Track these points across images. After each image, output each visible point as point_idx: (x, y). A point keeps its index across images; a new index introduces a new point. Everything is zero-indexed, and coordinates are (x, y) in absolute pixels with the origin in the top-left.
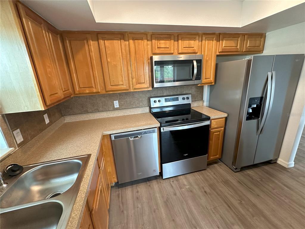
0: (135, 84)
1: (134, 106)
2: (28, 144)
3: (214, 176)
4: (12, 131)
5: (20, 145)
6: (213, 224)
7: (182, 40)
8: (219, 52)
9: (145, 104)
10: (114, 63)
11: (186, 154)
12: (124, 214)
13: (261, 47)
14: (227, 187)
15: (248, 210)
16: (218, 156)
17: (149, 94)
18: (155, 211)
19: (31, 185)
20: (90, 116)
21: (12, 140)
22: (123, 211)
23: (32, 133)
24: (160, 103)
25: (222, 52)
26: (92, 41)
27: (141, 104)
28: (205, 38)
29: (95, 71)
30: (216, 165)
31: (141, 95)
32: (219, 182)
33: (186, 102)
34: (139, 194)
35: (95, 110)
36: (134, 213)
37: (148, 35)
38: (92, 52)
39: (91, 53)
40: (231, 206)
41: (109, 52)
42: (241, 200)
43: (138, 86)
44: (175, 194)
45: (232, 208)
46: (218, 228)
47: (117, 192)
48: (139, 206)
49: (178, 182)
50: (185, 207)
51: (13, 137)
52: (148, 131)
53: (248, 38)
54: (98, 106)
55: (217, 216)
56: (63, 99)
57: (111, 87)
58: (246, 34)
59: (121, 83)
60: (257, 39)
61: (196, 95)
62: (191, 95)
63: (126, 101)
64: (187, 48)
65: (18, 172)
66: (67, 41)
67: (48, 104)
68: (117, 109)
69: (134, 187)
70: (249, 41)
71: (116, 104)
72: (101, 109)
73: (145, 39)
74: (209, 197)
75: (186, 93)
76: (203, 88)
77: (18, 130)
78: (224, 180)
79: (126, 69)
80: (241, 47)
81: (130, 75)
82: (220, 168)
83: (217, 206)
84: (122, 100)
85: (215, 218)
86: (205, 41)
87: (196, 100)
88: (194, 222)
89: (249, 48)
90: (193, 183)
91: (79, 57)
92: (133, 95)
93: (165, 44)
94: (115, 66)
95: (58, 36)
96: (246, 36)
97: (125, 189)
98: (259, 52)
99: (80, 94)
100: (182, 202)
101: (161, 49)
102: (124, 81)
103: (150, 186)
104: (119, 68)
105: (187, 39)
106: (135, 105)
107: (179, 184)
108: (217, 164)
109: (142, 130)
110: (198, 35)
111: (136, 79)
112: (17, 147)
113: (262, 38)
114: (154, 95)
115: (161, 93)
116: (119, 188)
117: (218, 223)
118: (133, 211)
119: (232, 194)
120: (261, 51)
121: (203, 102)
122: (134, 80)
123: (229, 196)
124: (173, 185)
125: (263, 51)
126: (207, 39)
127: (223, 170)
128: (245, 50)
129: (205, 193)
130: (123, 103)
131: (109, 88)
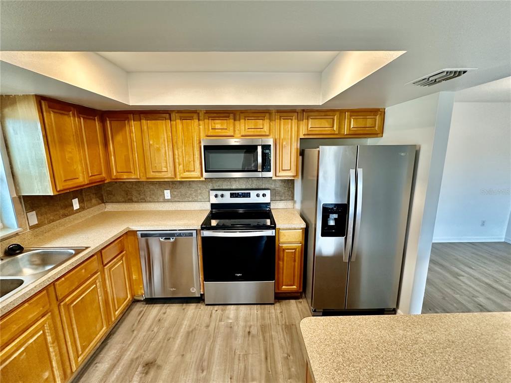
0: (182, 171)
1: (190, 199)
2: (42, 228)
3: (279, 316)
4: (26, 213)
5: (32, 228)
6: (228, 372)
7: (245, 120)
8: (304, 135)
9: (205, 198)
10: (158, 146)
11: (239, 275)
12: (133, 333)
13: (376, 128)
14: (285, 333)
15: (289, 369)
16: (295, 287)
17: (211, 185)
18: (169, 340)
19: (25, 266)
20: (135, 207)
21: (24, 221)
22: (133, 331)
23: (52, 218)
24: (223, 198)
25: (308, 135)
26: (134, 121)
27: (199, 197)
28: (279, 116)
29: (135, 154)
30: (293, 301)
31: (200, 186)
32: (279, 324)
33: (261, 200)
34: (165, 316)
35: (141, 199)
36: (144, 336)
37: (200, 114)
38: (132, 132)
39: (132, 135)
40: (269, 358)
41: (151, 134)
42: (291, 355)
43: (187, 174)
44: (208, 326)
45: (269, 360)
46: (231, 378)
47: (142, 309)
48: (156, 330)
49: (222, 313)
50: (209, 343)
51: (26, 218)
52: (185, 233)
53: (351, 116)
54: (145, 195)
55: (240, 365)
56: (87, 184)
57: (152, 173)
58: (348, 111)
59: (164, 169)
60: (368, 117)
61: (282, 192)
62: (269, 191)
63: (180, 192)
64: (253, 130)
65: (18, 252)
66: (108, 122)
67: (58, 189)
68: (168, 201)
69: (164, 307)
70: (352, 120)
71: (167, 194)
72: (148, 198)
73: (195, 119)
74: (248, 340)
75: (266, 188)
76: (294, 183)
77: (34, 212)
78: (287, 324)
79: (171, 153)
80: (340, 128)
81: (177, 161)
82: (297, 305)
83: (251, 353)
84: (176, 190)
85: (236, 367)
86: (279, 121)
87: (283, 198)
88: (205, 364)
89: (353, 129)
90: (241, 318)
91: (119, 138)
92: (190, 184)
93: (222, 124)
94: (158, 150)
95: (96, 118)
96: (346, 113)
97: (153, 307)
98: (376, 136)
99: (117, 179)
100: (209, 338)
101: (217, 130)
102: (168, 167)
103: (184, 309)
104: (163, 151)
105: (253, 118)
106: (193, 198)
107: (222, 315)
108: (297, 300)
109: (176, 230)
110: (269, 113)
111: (184, 166)
112: (28, 228)
113: (376, 116)
114: (219, 186)
115: (227, 185)
116: (146, 304)
117: (235, 373)
118: (145, 333)
119: (284, 344)
120: (379, 133)
121: (295, 202)
122: (181, 166)
123: (277, 345)
124: (214, 315)
125: (383, 134)
126: (282, 118)
127: (299, 311)
128: (348, 133)
129: (247, 334)
130: (175, 193)
131: (151, 174)
